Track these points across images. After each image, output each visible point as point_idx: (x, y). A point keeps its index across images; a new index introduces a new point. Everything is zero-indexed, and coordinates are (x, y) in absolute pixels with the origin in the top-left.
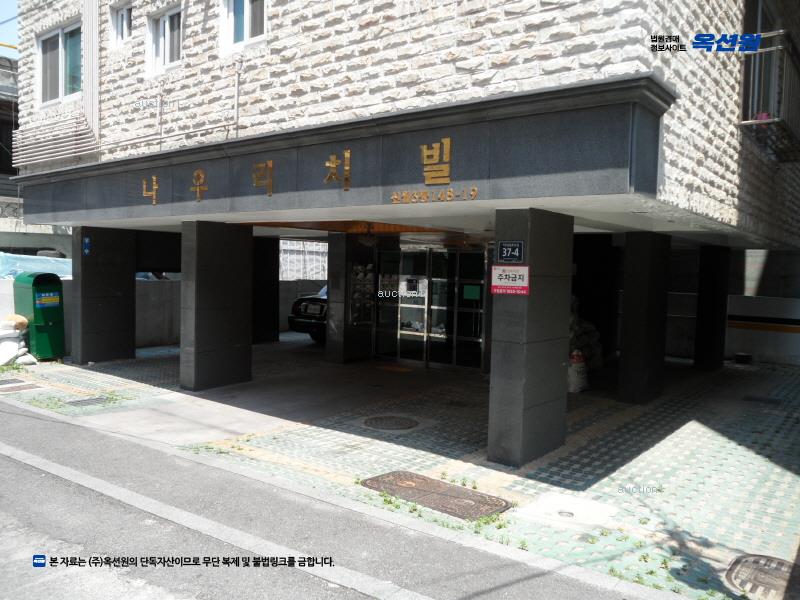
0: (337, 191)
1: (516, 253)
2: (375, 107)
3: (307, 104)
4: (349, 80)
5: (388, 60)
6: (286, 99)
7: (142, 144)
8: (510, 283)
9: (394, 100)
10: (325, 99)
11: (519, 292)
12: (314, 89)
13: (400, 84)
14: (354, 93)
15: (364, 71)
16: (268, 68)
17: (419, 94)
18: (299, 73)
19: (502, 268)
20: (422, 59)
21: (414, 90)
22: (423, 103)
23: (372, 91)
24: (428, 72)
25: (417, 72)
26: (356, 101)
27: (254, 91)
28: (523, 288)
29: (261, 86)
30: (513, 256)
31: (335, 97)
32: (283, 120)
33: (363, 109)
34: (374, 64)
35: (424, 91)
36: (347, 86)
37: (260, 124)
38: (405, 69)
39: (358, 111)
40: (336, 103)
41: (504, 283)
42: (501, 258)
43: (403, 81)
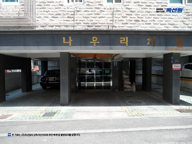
0: (151, 46)
1: (178, 61)
2: (162, 28)
3: (140, 24)
4: (154, 21)
5: (166, 18)
6: (132, 22)
7: (63, 26)
8: (177, 68)
9: (167, 27)
10: (146, 24)
11: (179, 69)
12: (142, 21)
13: (169, 24)
14: (156, 24)
15: (159, 19)
16: (125, 12)
17: (174, 27)
18: (137, 16)
19: (175, 64)
20: (175, 20)
21: (173, 26)
22: (176, 29)
23: (161, 24)
24: (177, 23)
25: (174, 22)
26: (156, 26)
27: (119, 18)
28: (180, 68)
29: (122, 17)
30: (177, 62)
31: (150, 24)
32: (132, 27)
33: (159, 28)
34: (161, 18)
35: (175, 27)
36: (153, 22)
37: (122, 27)
38: (171, 21)
39: (157, 28)
40: (150, 25)
41: (175, 68)
42: (175, 63)
43: (170, 24)
